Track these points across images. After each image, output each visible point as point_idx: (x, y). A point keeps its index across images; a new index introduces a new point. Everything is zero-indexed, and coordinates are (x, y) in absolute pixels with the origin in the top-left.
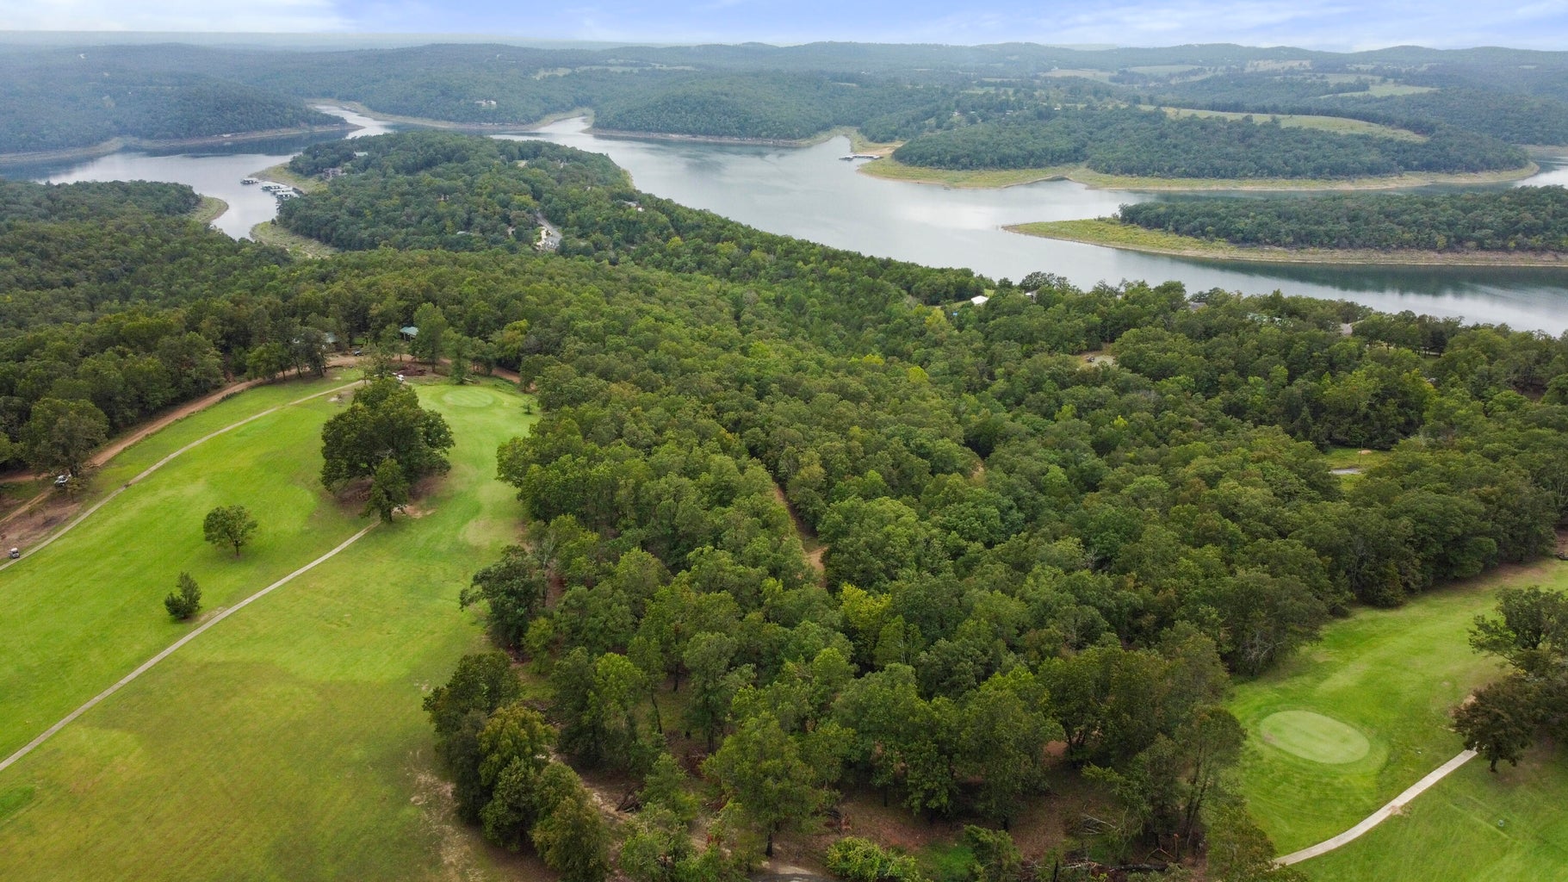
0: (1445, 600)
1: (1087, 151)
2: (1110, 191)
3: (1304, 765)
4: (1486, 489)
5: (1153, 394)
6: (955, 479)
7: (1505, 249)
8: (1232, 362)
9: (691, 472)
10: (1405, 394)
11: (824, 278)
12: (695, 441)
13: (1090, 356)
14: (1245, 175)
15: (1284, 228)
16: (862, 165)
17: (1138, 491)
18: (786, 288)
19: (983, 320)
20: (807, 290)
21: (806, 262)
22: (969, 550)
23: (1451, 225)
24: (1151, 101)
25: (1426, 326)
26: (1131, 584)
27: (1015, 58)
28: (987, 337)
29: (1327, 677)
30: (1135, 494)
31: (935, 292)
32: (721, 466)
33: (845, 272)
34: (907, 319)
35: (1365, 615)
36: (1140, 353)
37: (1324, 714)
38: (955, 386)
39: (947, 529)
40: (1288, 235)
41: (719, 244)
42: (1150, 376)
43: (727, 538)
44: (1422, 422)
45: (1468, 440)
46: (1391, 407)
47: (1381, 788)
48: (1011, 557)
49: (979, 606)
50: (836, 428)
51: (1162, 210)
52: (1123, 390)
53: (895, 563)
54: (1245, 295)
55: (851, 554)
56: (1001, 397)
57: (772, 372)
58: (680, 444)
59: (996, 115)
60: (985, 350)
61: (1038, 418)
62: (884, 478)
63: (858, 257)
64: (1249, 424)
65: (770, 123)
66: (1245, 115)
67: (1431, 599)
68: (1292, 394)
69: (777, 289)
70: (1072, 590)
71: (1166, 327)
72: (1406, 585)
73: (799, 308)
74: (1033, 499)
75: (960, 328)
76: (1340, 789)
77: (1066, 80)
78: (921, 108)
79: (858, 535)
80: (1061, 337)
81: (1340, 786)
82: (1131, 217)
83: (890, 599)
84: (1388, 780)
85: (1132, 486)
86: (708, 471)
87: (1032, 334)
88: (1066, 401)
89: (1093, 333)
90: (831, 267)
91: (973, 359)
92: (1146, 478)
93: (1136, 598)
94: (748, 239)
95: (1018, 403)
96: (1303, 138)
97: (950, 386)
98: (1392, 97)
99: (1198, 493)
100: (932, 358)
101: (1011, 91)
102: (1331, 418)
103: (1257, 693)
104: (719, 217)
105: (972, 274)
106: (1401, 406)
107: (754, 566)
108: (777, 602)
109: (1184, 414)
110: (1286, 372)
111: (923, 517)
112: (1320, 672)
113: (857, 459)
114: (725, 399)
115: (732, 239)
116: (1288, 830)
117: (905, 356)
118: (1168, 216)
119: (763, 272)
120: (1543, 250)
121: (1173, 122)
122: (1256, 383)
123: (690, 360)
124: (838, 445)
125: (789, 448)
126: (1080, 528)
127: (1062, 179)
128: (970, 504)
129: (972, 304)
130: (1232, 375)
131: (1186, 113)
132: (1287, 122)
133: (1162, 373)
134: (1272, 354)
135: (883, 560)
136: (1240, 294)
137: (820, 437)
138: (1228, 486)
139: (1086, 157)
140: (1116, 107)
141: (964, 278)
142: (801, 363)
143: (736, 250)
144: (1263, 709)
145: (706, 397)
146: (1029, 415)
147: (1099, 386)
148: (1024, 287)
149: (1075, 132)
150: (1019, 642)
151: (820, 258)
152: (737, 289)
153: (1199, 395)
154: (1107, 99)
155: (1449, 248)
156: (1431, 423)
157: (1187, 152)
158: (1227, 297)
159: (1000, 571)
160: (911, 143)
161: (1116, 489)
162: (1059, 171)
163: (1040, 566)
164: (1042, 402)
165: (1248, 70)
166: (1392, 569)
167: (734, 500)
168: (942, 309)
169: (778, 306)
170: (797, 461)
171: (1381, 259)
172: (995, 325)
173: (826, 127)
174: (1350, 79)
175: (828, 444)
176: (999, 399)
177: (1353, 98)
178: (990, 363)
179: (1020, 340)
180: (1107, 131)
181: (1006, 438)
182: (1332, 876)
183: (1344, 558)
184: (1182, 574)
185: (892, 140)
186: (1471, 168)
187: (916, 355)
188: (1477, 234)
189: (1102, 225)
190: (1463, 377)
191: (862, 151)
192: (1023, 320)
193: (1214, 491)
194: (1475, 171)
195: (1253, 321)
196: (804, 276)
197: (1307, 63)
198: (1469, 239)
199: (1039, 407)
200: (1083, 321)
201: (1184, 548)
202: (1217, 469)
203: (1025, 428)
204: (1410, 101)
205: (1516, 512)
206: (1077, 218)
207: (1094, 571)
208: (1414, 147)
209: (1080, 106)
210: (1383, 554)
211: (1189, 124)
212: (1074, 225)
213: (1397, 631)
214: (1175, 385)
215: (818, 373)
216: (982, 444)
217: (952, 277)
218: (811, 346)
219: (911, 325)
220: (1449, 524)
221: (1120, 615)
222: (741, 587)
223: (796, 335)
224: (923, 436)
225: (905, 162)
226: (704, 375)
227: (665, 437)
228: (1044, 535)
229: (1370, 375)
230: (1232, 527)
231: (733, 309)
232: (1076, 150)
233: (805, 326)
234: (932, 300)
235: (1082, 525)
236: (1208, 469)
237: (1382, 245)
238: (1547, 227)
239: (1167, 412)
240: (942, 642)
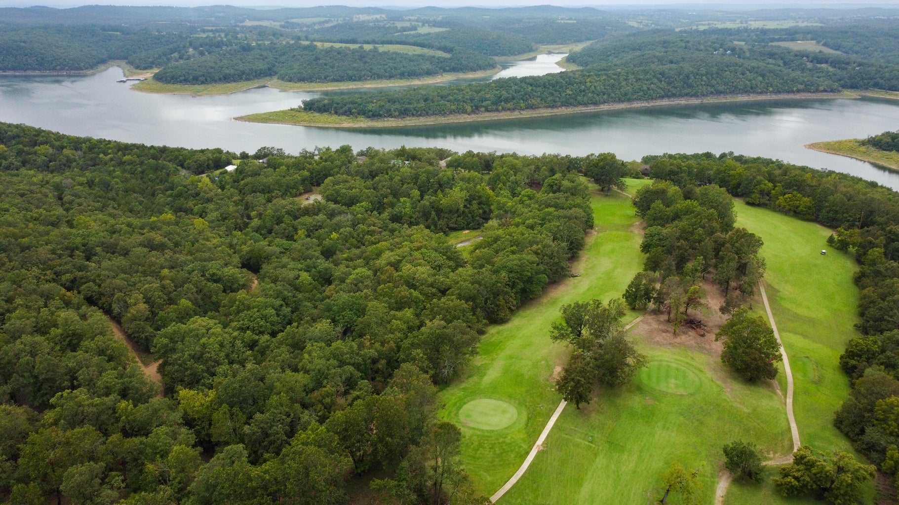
0: (528, 312)
1: (275, 69)
2: (294, 92)
3: (489, 434)
4: (535, 247)
5: (350, 216)
6: (241, 294)
7: (497, 110)
8: (389, 191)
9: (41, 330)
10: (480, 197)
11: (121, 163)
12: (41, 303)
13: (307, 196)
14: (366, 79)
15: (393, 107)
16: (134, 85)
17: (356, 279)
18: (94, 174)
19: (236, 181)
20: (110, 173)
21: (106, 154)
22: (261, 341)
23: (472, 100)
24: (307, 39)
25: (480, 158)
26: (368, 344)
27: (221, 15)
28: (241, 192)
29: (485, 374)
30: (355, 282)
31: (200, 166)
32: (66, 319)
33: (135, 158)
34: (185, 186)
35: (493, 330)
36: (337, 192)
37: (490, 398)
38: (227, 227)
39: (243, 329)
40: (395, 111)
41: (37, 148)
42: (345, 204)
43: (82, 377)
44: (491, 211)
45: (517, 220)
46: (475, 205)
47: (529, 436)
48: (290, 341)
49: (277, 384)
50: (151, 273)
51: (326, 102)
52: (331, 215)
53: (213, 364)
54: (387, 150)
55: (180, 365)
56: (257, 230)
57: (94, 239)
58: (28, 307)
59: (217, 50)
60: (242, 201)
61: (284, 241)
62: (192, 302)
63: (142, 147)
64: (406, 226)
65: (61, 60)
66: (359, 45)
67: (522, 313)
68: (424, 205)
69: (87, 174)
70: (334, 358)
71: (348, 174)
72: (510, 308)
73: (107, 187)
74: (294, 296)
75: (223, 188)
76: (510, 444)
77: (256, 27)
78: (168, 47)
79: (183, 351)
80: (288, 187)
81: (509, 441)
82: (309, 107)
83: (214, 393)
84: (531, 430)
85: (352, 277)
86: (56, 326)
87: (269, 187)
88: (299, 227)
89: (306, 182)
90: (125, 156)
91: (235, 208)
92: (358, 270)
93: (372, 353)
94: (59, 142)
95: (270, 232)
96: (393, 57)
97: (223, 228)
98: (429, 34)
99: (391, 276)
100: (208, 211)
101: (223, 35)
102: (446, 215)
103: (452, 394)
104: (33, 128)
105: (222, 151)
106: (479, 204)
107: (107, 395)
108: (131, 418)
109: (369, 226)
110: (418, 193)
111: (225, 326)
112: (481, 371)
113: (170, 292)
114: (60, 265)
115: (46, 143)
116: (489, 479)
117: (188, 211)
118: (330, 105)
119: (74, 164)
120: (514, 109)
121: (322, 50)
122: (404, 201)
123: (26, 239)
124: (155, 285)
125: (118, 295)
126: (328, 311)
127: (264, 87)
128: (256, 310)
129: (226, 172)
130: (391, 198)
131: (328, 45)
132: (382, 48)
133: (351, 202)
134: (408, 183)
135: (203, 364)
136: (384, 150)
137: (140, 281)
138: (407, 269)
139: (276, 73)
140: (288, 43)
141: (218, 155)
142: (115, 227)
143: (51, 151)
144: (458, 404)
145: (45, 265)
146: (278, 239)
147: (317, 215)
148: (257, 157)
149: (266, 58)
150: (307, 401)
151: (116, 150)
152: (57, 179)
153: (375, 213)
154: (281, 38)
155: (473, 112)
156: (496, 212)
157: (332, 67)
158: (377, 152)
159: (284, 353)
160: (164, 69)
161: (343, 281)
162: (261, 82)
163: (310, 344)
164: (285, 229)
165: (355, 20)
166: (502, 302)
167: (82, 343)
168: (207, 176)
169: (90, 187)
170: (126, 302)
171: (442, 120)
172: (245, 184)
173: (103, 61)
174: (407, 24)
175: (147, 286)
176: (257, 231)
177: (410, 35)
178: (247, 208)
179: (263, 191)
180: (285, 57)
181: (268, 258)
182: (519, 500)
183: (478, 301)
184: (395, 330)
185: (151, 67)
186: (473, 70)
187: (196, 209)
188: (485, 104)
189: (294, 113)
190: (504, 184)
191: (132, 76)
192: (262, 179)
193: (400, 273)
194: (475, 71)
195: (394, 165)
196: (106, 164)
197: (384, 16)
198: (481, 106)
199: (283, 233)
200: (299, 176)
201: (392, 312)
202: (398, 258)
203: (278, 250)
204: (437, 35)
205: (551, 257)
206: (278, 110)
207: (343, 339)
208: (445, 59)
209: (267, 43)
210: (496, 294)
211: (330, 51)
212: (277, 114)
213: (511, 336)
214: (361, 208)
215: (129, 233)
216: (252, 264)
217: (210, 155)
218: (121, 213)
219: (188, 189)
220: (524, 271)
221: (365, 364)
222: (99, 414)
223: (108, 206)
224: (213, 267)
225: (163, 81)
226: (40, 249)
227: (15, 305)
228: (307, 322)
229: (462, 190)
230: (415, 293)
231: (56, 193)
232: (269, 69)
233: (114, 199)
234: (200, 170)
235: (329, 309)
236: (392, 259)
237: (442, 113)
238: (513, 98)
239: (359, 225)
240: (258, 416)
